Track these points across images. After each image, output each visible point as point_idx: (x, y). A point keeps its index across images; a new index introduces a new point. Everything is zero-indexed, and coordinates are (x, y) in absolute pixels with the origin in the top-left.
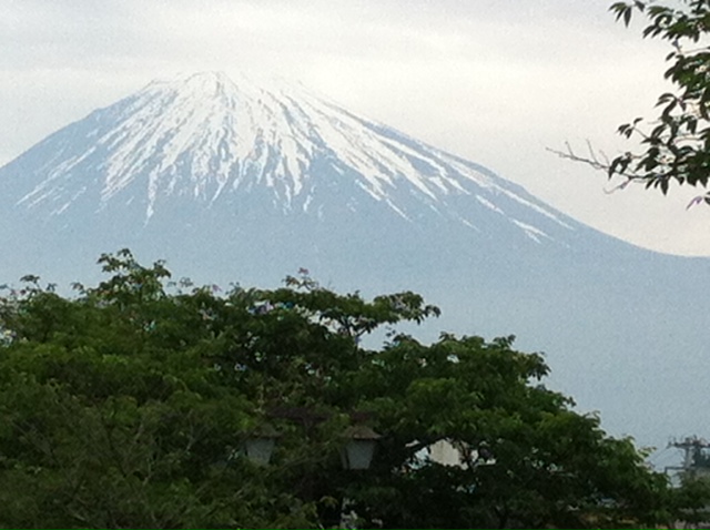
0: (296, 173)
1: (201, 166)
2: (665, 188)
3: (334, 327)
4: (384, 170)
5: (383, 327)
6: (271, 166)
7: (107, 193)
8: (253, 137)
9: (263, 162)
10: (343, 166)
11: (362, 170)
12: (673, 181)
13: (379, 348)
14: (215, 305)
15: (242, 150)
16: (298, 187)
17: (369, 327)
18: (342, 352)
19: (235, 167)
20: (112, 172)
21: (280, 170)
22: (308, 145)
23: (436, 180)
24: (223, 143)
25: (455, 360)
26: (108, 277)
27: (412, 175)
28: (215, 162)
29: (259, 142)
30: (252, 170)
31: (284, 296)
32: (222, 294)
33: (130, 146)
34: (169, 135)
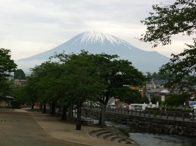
0: (103, 41)
1: (92, 40)
2: (146, 42)
3: (107, 58)
4: (113, 41)
5: (113, 59)
6: (100, 41)
7: (81, 43)
8: (98, 37)
9: (99, 40)
10: (108, 40)
11: (111, 41)
12: (147, 41)
13: (113, 61)
14: (94, 56)
15: (97, 39)
16: (103, 43)
17: (111, 58)
18: (108, 61)
19: (96, 40)
20: (82, 41)
21: (101, 41)
22: (104, 38)
23: (119, 42)
24: (95, 38)
25: (121, 62)
26: (82, 53)
27: (116, 42)
28: (94, 40)
29: (99, 38)
30: (98, 41)
31: (102, 55)
32: (95, 54)
33: (84, 38)
34: (88, 37)
